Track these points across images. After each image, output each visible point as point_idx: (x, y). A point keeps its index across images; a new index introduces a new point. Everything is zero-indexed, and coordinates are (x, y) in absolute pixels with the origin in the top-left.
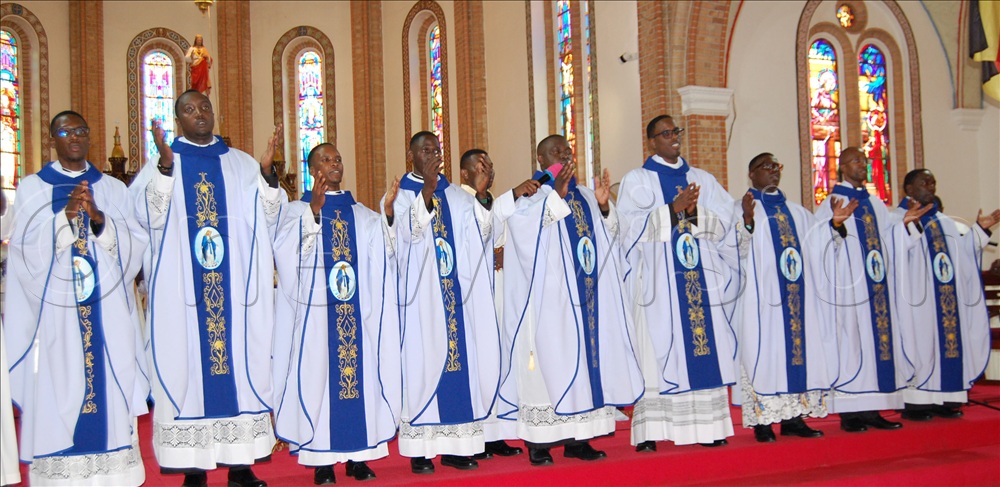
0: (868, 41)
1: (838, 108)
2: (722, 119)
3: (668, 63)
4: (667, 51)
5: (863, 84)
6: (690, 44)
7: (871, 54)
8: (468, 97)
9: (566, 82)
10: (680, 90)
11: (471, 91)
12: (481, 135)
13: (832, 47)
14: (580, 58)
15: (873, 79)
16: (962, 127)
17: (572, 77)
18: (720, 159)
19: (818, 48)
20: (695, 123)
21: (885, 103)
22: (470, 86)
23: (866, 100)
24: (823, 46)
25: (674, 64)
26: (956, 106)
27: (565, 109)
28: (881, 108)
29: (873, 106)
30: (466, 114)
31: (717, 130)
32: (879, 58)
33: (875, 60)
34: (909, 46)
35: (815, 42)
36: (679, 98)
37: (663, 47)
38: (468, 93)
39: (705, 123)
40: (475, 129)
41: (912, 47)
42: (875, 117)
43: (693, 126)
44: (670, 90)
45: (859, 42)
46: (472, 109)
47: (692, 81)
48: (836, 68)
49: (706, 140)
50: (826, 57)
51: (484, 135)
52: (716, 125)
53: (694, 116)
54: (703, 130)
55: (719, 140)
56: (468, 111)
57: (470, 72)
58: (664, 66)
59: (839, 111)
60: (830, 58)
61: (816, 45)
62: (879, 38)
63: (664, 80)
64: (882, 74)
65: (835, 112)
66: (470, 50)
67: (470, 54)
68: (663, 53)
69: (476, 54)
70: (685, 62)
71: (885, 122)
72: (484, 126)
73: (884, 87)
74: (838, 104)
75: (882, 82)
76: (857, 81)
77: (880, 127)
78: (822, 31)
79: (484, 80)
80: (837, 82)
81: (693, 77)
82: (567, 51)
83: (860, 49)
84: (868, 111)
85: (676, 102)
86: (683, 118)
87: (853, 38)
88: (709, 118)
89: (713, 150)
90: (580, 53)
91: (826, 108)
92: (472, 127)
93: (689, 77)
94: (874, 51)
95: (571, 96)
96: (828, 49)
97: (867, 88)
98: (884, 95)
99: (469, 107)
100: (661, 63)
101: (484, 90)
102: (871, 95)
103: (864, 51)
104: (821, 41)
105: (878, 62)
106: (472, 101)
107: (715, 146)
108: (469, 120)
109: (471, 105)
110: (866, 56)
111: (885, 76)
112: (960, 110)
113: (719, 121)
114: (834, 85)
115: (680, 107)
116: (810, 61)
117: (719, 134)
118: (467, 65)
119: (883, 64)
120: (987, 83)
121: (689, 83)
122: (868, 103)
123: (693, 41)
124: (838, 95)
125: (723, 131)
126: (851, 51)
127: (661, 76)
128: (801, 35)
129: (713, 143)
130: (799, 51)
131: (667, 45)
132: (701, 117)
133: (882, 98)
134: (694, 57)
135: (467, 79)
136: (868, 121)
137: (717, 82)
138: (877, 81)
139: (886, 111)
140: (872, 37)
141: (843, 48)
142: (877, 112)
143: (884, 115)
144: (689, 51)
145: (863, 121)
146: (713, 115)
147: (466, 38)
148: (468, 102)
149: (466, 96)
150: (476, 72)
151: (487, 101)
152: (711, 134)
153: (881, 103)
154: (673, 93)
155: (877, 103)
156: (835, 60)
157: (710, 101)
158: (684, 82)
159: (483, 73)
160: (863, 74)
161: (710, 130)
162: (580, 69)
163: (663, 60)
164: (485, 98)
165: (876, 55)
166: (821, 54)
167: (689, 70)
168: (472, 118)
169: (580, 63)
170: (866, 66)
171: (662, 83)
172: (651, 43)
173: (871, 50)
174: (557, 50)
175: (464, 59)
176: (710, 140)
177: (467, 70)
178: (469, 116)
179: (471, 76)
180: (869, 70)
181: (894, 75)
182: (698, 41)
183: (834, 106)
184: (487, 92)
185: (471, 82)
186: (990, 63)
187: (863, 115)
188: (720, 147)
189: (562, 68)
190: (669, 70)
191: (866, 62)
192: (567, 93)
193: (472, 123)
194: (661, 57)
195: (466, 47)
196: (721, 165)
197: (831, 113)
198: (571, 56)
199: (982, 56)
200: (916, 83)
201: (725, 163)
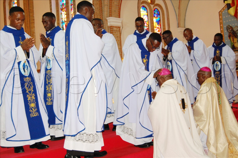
0: (155, 7)
1: (148, 26)
2: (119, 27)
3: (103, 10)
4: (103, 6)
5: (155, 20)
6: (110, 4)
7: (156, 11)
8: (29, 22)
9: (63, 17)
10: (107, 18)
11: (29, 20)
12: (33, 34)
13: (146, 8)
14: (68, 10)
15: (157, 18)
16: (180, 33)
17: (66, 16)
18: (119, 40)
19: (143, 8)
20: (112, 28)
21: (160, 26)
22: (29, 19)
23: (155, 24)
24: (144, 8)
25: (105, 10)
26: (178, 27)
27: (63, 26)
28: (159, 27)
29: (157, 26)
30: (28, 28)
31: (118, 31)
32: (158, 12)
33: (157, 13)
34: (166, 9)
35: (142, 6)
36: (107, 21)
37: (101, 5)
38: (28, 21)
39: (115, 29)
40: (31, 32)
41: (167, 10)
42: (158, 29)
43: (112, 29)
44: (104, 18)
45: (154, 7)
46: (30, 26)
47: (110, 15)
48: (148, 14)
49: (115, 34)
50: (145, 11)
51: (34, 34)
52: (118, 29)
53: (112, 26)
54: (114, 31)
55: (119, 34)
56: (29, 27)
57: (29, 14)
58: (102, 11)
59: (149, 27)
60: (146, 11)
61: (142, 7)
62: (158, 7)
63: (102, 15)
64: (159, 17)
65: (148, 27)
66: (29, 7)
67: (29, 8)
68: (101, 7)
69: (31, 8)
70: (108, 10)
71: (160, 31)
72: (34, 31)
73: (160, 21)
74: (148, 25)
75: (159, 19)
76: (153, 18)
77: (159, 32)
78: (144, 3)
79: (34, 17)
80: (148, 19)
81: (111, 14)
82: (64, 8)
83: (153, 10)
84: (156, 27)
85: (106, 22)
86: (108, 27)
87: (152, 6)
88: (116, 27)
89: (117, 37)
90: (68, 8)
91: (145, 26)
92: (30, 32)
93: (110, 14)
94: (157, 10)
95: (65, 22)
96: (145, 9)
97: (155, 21)
98: (160, 23)
99: (29, 25)
100: (101, 10)
101: (34, 20)
102: (157, 23)
103: (154, 10)
104: (143, 6)
105: (158, 13)
106: (30, 23)
107: (118, 36)
108: (29, 29)
109: (30, 25)
110: (155, 11)
111: (160, 18)
112: (180, 28)
113: (119, 28)
114: (147, 20)
115: (107, 24)
116: (141, 12)
117: (119, 32)
118: (28, 12)
119: (159, 14)
120: (229, 10)
121: (110, 16)
122: (156, 25)
123: (111, 3)
124: (148, 22)
125: (120, 31)
126: (152, 10)
127: (101, 14)
128: (139, 4)
129: (117, 35)
130: (139, 9)
131: (103, 4)
132: (114, 27)
133: (159, 24)
134: (111, 8)
135: (28, 16)
136: (156, 30)
137: (118, 16)
138: (158, 19)
139: (161, 28)
140: (156, 6)
141: (149, 9)
142: (158, 28)
143: (160, 29)
144: (110, 6)
145: (155, 30)
146: (117, 26)
147: (27, 3)
148: (29, 24)
149: (28, 22)
150: (31, 14)
151: (35, 23)
152: (117, 32)
153: (159, 25)
154: (105, 19)
155: (158, 25)
156: (147, 12)
157: (116, 22)
158: (108, 16)
159: (33, 14)
160: (155, 17)
161: (116, 31)
162: (69, 13)
163: (101, 9)
164: (34, 23)
165: (157, 11)
166: (143, 10)
167: (110, 12)
168: (30, 29)
169: (69, 11)
170: (155, 14)
171: (101, 16)
172: (97, 4)
173: (156, 10)
174: (60, 7)
175: (27, 10)
176: (116, 34)
177: (28, 13)
178: (29, 28)
179: (29, 15)
180: (156, 16)
181: (162, 18)
182: (112, 4)
183: (147, 26)
184: (35, 20)
185: (29, 17)
186: (229, 4)
187: (155, 28)
188: (119, 36)
189: (61, 13)
190: (103, 12)
191: (155, 13)
192: (64, 21)
193: (30, 30)
194: (101, 8)
195: (28, 6)
196: (120, 42)
197: (147, 28)
198: (65, 9)
199: (227, 2)
200: (168, 20)
201: (121, 41)
